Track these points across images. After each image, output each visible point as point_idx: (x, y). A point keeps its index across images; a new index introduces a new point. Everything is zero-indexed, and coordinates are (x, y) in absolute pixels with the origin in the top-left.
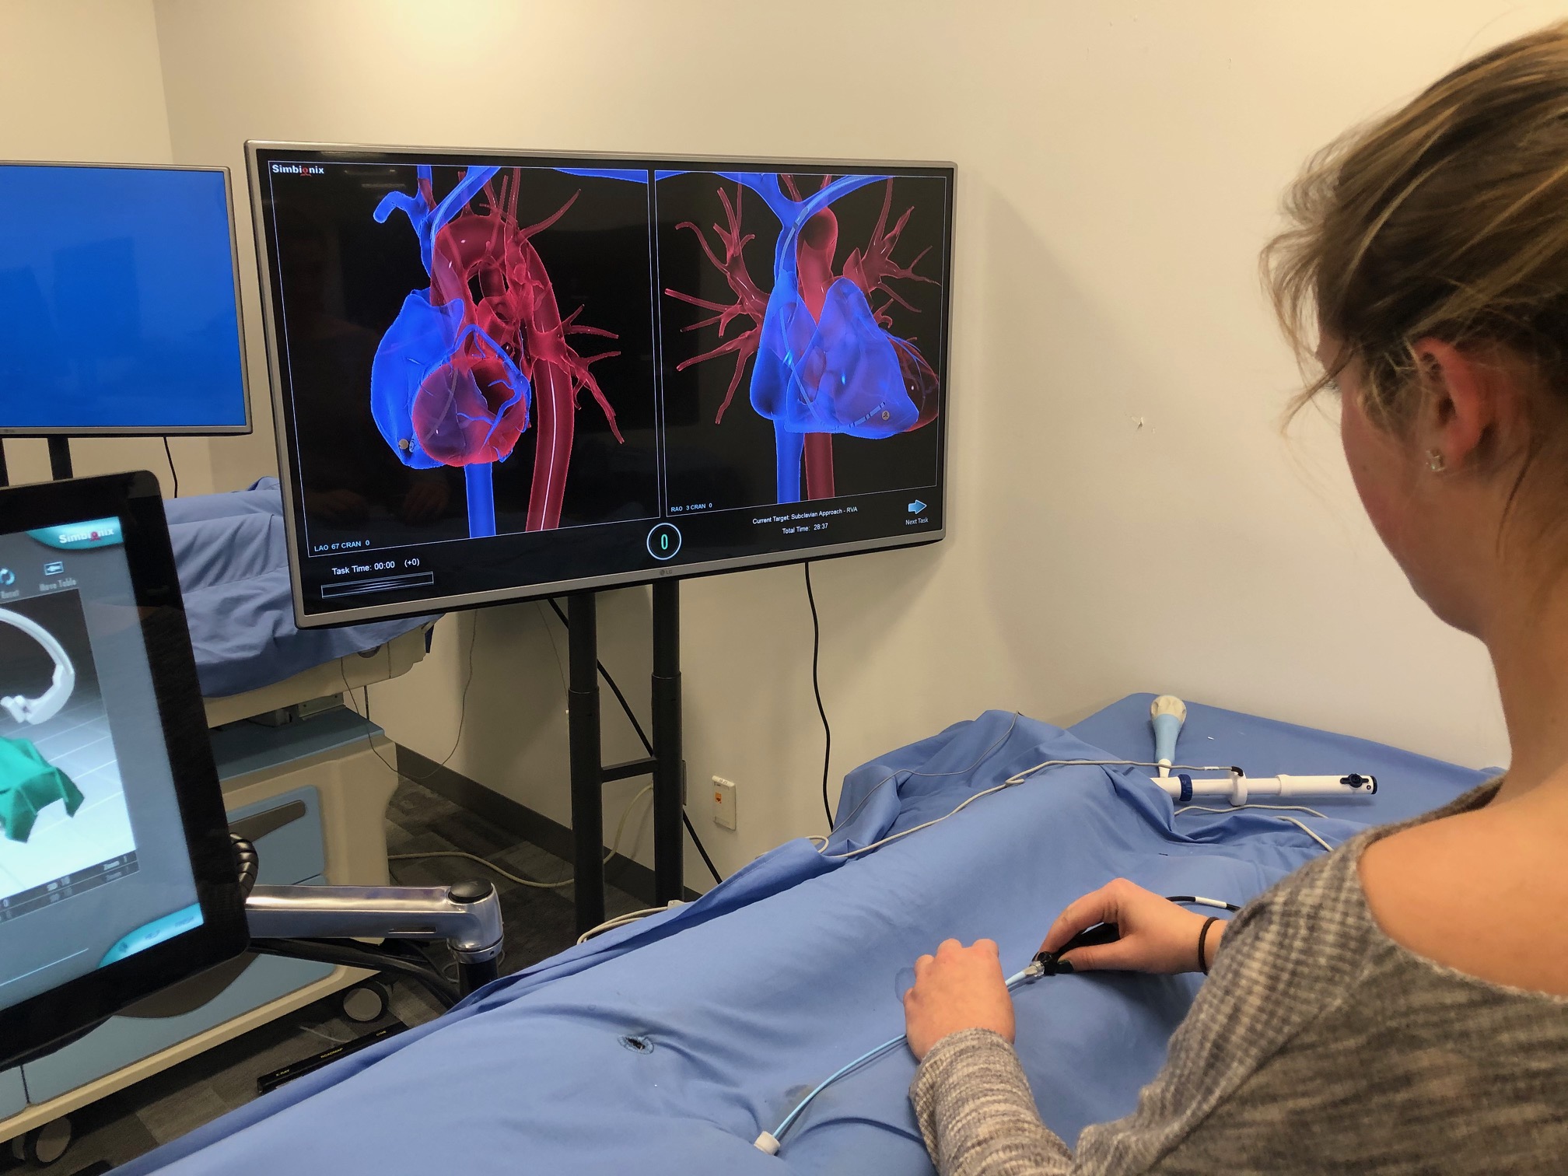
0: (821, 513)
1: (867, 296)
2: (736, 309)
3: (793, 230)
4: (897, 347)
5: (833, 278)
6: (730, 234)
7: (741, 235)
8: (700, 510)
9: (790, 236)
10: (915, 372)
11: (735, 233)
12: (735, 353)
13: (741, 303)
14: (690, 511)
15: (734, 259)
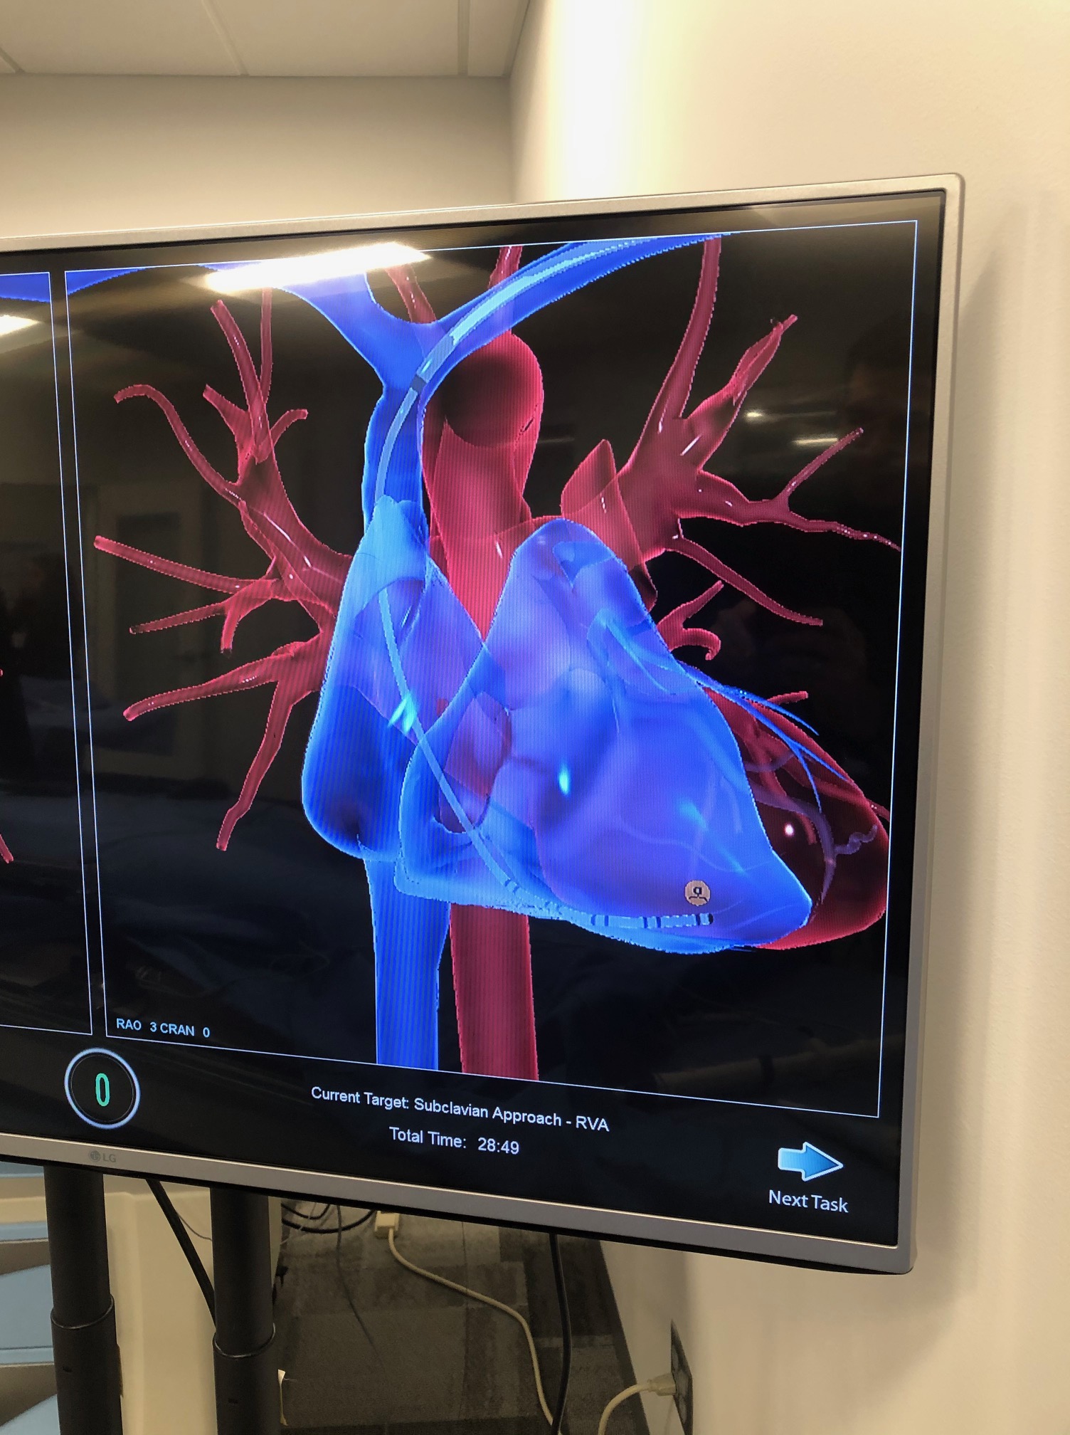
0: (497, 1112)
1: (637, 574)
2: (261, 589)
3: (412, 395)
4: (735, 718)
5: (532, 521)
6: (246, 408)
7: (274, 411)
8: (182, 1038)
9: (403, 412)
10: (799, 791)
11: (258, 408)
12: (264, 692)
13: (277, 574)
14: (158, 1035)
15: (257, 470)
